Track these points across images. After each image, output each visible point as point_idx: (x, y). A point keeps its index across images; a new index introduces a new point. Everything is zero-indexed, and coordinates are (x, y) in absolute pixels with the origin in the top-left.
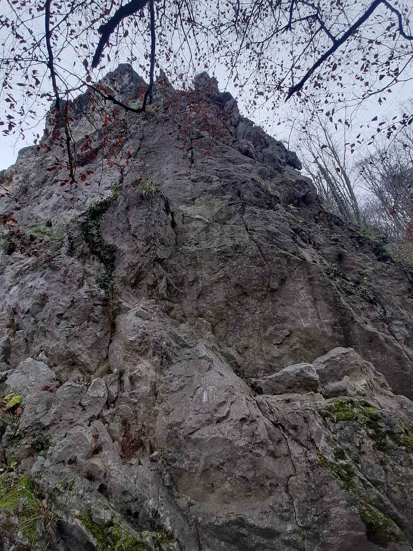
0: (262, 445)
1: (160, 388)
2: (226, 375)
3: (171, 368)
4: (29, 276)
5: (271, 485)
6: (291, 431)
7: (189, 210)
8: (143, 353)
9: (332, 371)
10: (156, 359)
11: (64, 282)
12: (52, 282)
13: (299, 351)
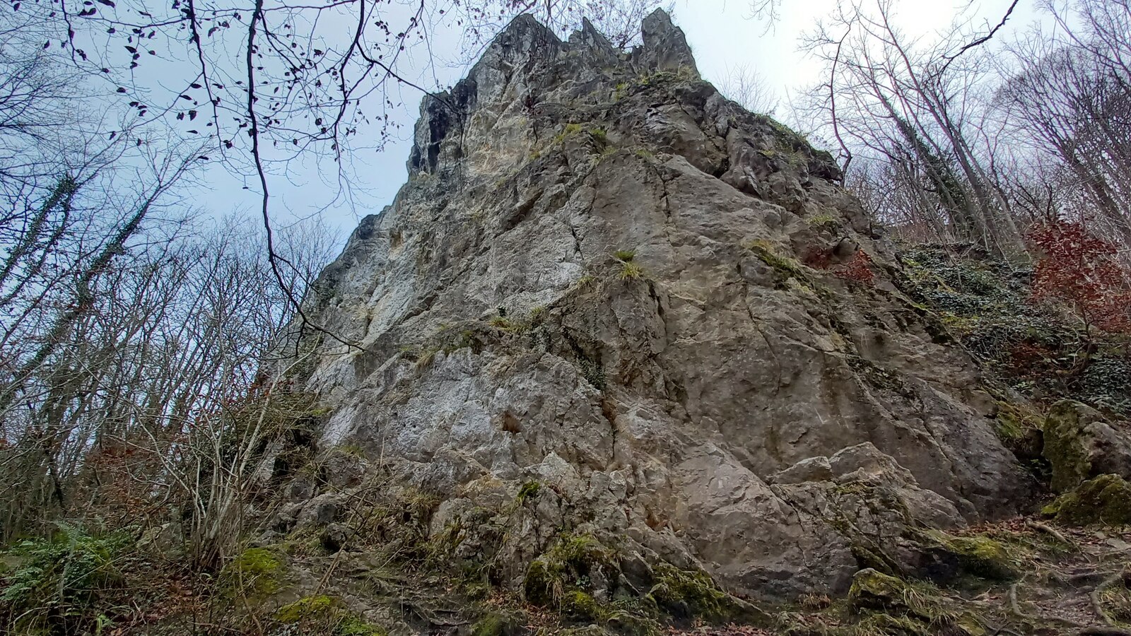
0: (775, 515)
1: (674, 481)
2: (738, 467)
3: (681, 465)
4: (516, 378)
5: (784, 544)
6: (800, 504)
7: (674, 286)
8: (652, 451)
9: (847, 463)
10: (665, 456)
11: (558, 383)
12: (544, 384)
13: (818, 450)
